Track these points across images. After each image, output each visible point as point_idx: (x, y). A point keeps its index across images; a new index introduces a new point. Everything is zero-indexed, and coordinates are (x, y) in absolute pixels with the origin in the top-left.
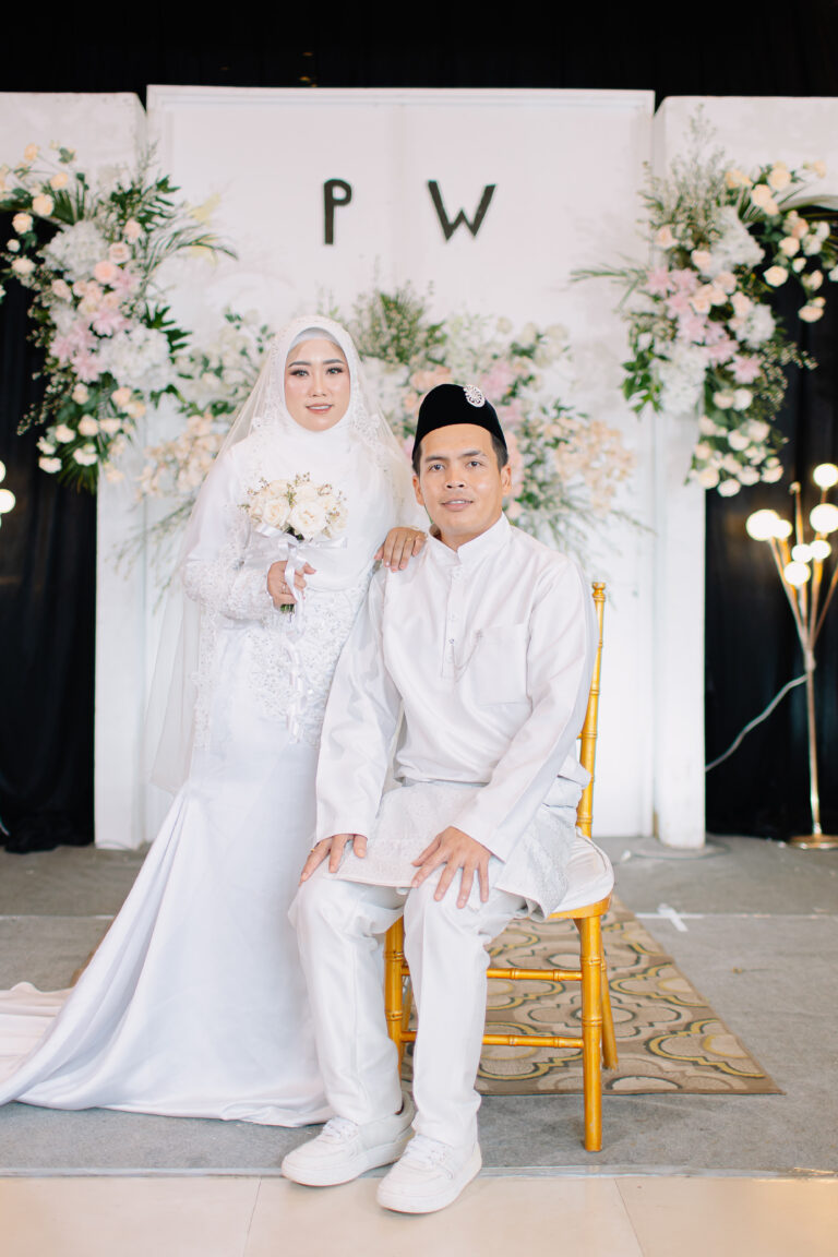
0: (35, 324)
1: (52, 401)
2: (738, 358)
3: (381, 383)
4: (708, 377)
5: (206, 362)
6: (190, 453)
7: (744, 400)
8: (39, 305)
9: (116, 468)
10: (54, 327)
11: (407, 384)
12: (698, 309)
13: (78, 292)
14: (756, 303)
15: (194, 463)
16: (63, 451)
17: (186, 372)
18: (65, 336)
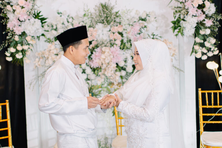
0: (3, 18)
1: (9, 40)
2: (206, 20)
3: (102, 31)
4: (197, 25)
5: (52, 26)
6: (49, 55)
7: (208, 32)
8: (3, 12)
9: (28, 59)
10: (8, 18)
11: (110, 30)
12: (194, 6)
13: (14, 9)
14: (211, 3)
15: (50, 58)
16: (12, 55)
17: (47, 30)
18: (11, 22)
